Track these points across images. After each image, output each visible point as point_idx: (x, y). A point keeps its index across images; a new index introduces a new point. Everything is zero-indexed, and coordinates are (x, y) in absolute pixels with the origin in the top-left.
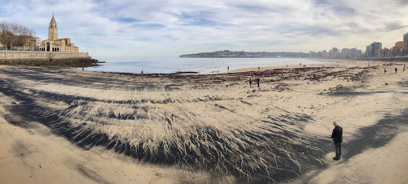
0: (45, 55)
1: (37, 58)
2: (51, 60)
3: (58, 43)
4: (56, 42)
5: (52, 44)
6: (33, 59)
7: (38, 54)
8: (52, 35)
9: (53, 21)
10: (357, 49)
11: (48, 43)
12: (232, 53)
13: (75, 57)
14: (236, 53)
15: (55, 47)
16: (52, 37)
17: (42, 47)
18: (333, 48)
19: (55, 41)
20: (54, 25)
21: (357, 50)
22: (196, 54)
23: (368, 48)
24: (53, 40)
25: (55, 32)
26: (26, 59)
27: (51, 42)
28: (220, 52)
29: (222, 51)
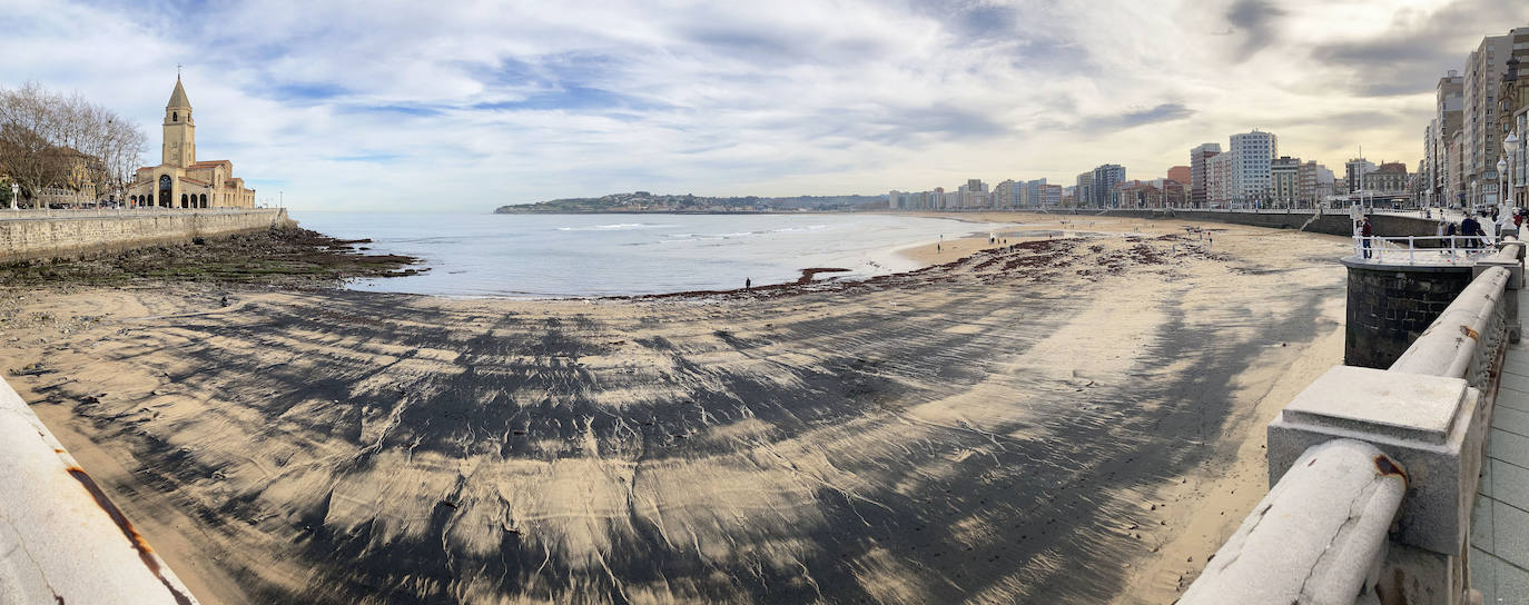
0: (180, 221)
1: (159, 234)
2: (199, 241)
3: (202, 175)
4: (192, 175)
5: (181, 179)
6: (146, 241)
7: (160, 221)
8: (176, 148)
9: (178, 97)
10: (1048, 183)
11: (166, 179)
12: (659, 200)
13: (255, 225)
14: (672, 199)
15: (191, 190)
16: (179, 156)
17: (138, 191)
18: (969, 181)
19: (187, 170)
20: (183, 113)
21: (1049, 186)
22: (549, 204)
23: (1084, 178)
24: (181, 167)
25: (188, 138)
26: (123, 243)
27: (177, 174)
28: (621, 197)
29: (629, 196)
